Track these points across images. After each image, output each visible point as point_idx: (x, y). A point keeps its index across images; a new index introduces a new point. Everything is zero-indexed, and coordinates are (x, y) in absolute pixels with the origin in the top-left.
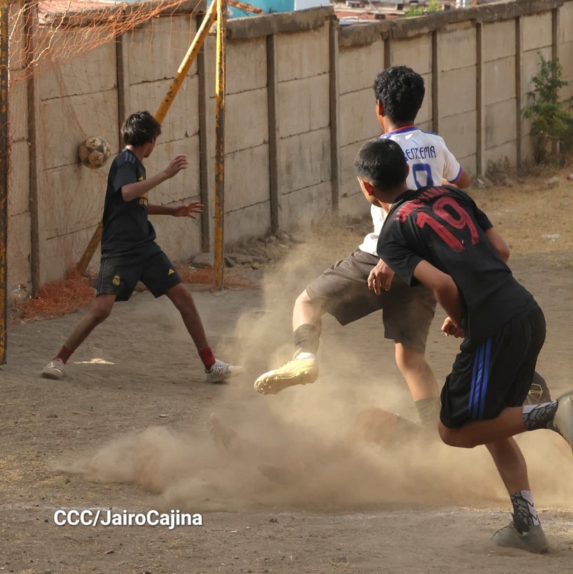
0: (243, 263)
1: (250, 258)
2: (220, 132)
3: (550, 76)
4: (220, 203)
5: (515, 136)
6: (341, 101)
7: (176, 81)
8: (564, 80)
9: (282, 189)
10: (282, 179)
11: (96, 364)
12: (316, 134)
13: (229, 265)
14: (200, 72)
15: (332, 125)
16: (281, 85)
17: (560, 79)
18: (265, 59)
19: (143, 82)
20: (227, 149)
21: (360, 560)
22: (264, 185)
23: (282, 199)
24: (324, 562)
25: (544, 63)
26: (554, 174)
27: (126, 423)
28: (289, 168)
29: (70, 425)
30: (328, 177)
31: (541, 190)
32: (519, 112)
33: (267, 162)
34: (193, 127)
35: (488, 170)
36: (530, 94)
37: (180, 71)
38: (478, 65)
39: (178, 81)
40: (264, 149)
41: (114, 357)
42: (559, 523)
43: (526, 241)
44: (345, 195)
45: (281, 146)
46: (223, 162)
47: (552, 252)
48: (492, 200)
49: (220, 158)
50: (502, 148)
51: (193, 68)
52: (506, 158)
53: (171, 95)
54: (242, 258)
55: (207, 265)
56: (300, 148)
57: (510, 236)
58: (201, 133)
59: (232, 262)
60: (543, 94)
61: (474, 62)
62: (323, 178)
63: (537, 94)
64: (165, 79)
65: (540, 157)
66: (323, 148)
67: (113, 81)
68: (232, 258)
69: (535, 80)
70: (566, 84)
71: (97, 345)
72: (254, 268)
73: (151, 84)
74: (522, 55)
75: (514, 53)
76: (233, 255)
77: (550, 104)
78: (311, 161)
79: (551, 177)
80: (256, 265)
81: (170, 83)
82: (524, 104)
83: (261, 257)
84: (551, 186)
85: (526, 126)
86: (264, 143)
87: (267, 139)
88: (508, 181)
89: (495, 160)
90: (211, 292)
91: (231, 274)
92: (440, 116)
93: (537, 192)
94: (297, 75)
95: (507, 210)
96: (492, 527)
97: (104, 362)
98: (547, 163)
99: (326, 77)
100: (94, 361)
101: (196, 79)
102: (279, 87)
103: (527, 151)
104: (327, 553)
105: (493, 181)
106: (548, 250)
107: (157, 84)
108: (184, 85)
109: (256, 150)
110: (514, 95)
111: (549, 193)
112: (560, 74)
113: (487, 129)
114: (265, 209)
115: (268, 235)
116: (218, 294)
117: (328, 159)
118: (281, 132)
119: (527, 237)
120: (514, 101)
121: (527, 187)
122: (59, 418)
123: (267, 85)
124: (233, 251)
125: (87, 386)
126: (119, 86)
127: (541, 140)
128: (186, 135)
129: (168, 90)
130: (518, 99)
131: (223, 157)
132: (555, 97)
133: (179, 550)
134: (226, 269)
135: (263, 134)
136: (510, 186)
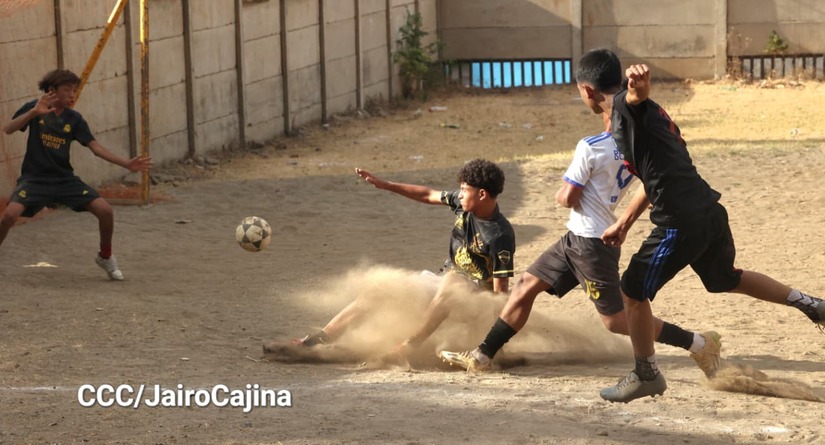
0: (166, 182)
1: (172, 177)
2: (145, 73)
3: (414, 27)
4: (146, 133)
5: (387, 77)
6: (246, 47)
7: (107, 29)
8: (425, 31)
9: (197, 120)
10: (198, 111)
11: (41, 267)
12: (225, 75)
13: (154, 183)
14: (127, 23)
15: (238, 67)
16: (195, 33)
17: (421, 29)
18: (181, 11)
19: (79, 30)
20: (152, 86)
21: (263, 425)
22: (183, 116)
23: (198, 129)
24: (234, 427)
25: (409, 16)
26: (419, 107)
27: (68, 316)
28: (203, 102)
29: (18, 318)
30: (236, 109)
31: (409, 120)
32: (390, 55)
33: (184, 98)
34: (121, 68)
35: (366, 104)
36: (399, 42)
37: (109, 21)
38: (356, 18)
39: (109, 29)
40: (182, 87)
41: (57, 261)
42: (424, 391)
43: (396, 161)
44: (250, 125)
45: (197, 84)
46: (148, 98)
47: (418, 171)
48: (369, 129)
49: (145, 94)
50: (377, 85)
51: (121, 18)
52: (381, 94)
53: (102, 42)
54: (165, 177)
55: (136, 183)
56: (212, 86)
57: (384, 157)
58: (129, 73)
59: (156, 181)
60: (408, 41)
61: (352, 15)
62: (231, 110)
63: (404, 42)
64: (97, 28)
65: (407, 93)
66: (231, 86)
67: (52, 29)
68: (157, 178)
69: (401, 30)
70: (426, 34)
71: (43, 251)
72: (175, 186)
73: (86, 32)
74: (391, 10)
75: (385, 8)
76: (158, 175)
77: (415, 49)
78: (222, 97)
79: (416, 109)
80: (177, 183)
81: (101, 31)
82: (394, 50)
83: (182, 177)
84: (417, 117)
85: (396, 69)
86: (182, 81)
87: (184, 78)
88: (383, 113)
89: (371, 95)
90: (140, 206)
91: (155, 191)
92: (326, 60)
93: (406, 122)
94: (208, 25)
95: (382, 137)
96: (370, 395)
97: (48, 265)
98: (413, 98)
99: (233, 27)
100: (40, 264)
101: (123, 28)
102: (193, 35)
103: (397, 89)
104: (236, 420)
105: (370, 113)
106: (414, 169)
107: (90, 32)
108: (114, 33)
109: (175, 88)
110: (385, 43)
111: (415, 122)
112: (421, 25)
113: (365, 71)
114: (184, 137)
115: (186, 158)
116: (145, 207)
117: (235, 94)
118: (197, 72)
119: (397, 158)
120: (386, 48)
121: (397, 118)
122: (9, 313)
123: (184, 33)
124: (157, 172)
125: (34, 285)
126: (58, 34)
127: (408, 79)
128: (116, 75)
129: (100, 37)
130: (389, 46)
131: (148, 93)
132: (418, 44)
133: (113, 421)
134: (152, 187)
135: (181, 74)
136: (384, 117)
